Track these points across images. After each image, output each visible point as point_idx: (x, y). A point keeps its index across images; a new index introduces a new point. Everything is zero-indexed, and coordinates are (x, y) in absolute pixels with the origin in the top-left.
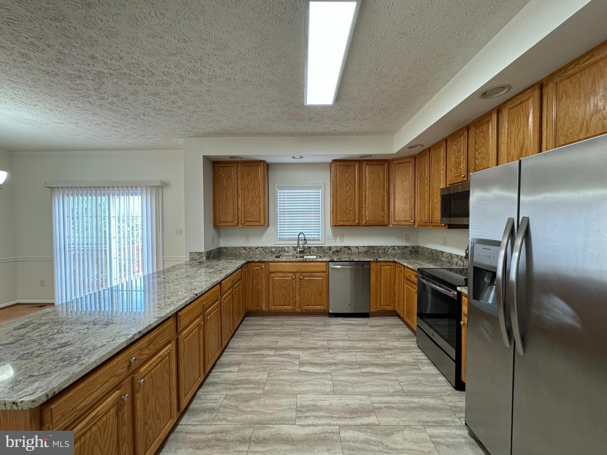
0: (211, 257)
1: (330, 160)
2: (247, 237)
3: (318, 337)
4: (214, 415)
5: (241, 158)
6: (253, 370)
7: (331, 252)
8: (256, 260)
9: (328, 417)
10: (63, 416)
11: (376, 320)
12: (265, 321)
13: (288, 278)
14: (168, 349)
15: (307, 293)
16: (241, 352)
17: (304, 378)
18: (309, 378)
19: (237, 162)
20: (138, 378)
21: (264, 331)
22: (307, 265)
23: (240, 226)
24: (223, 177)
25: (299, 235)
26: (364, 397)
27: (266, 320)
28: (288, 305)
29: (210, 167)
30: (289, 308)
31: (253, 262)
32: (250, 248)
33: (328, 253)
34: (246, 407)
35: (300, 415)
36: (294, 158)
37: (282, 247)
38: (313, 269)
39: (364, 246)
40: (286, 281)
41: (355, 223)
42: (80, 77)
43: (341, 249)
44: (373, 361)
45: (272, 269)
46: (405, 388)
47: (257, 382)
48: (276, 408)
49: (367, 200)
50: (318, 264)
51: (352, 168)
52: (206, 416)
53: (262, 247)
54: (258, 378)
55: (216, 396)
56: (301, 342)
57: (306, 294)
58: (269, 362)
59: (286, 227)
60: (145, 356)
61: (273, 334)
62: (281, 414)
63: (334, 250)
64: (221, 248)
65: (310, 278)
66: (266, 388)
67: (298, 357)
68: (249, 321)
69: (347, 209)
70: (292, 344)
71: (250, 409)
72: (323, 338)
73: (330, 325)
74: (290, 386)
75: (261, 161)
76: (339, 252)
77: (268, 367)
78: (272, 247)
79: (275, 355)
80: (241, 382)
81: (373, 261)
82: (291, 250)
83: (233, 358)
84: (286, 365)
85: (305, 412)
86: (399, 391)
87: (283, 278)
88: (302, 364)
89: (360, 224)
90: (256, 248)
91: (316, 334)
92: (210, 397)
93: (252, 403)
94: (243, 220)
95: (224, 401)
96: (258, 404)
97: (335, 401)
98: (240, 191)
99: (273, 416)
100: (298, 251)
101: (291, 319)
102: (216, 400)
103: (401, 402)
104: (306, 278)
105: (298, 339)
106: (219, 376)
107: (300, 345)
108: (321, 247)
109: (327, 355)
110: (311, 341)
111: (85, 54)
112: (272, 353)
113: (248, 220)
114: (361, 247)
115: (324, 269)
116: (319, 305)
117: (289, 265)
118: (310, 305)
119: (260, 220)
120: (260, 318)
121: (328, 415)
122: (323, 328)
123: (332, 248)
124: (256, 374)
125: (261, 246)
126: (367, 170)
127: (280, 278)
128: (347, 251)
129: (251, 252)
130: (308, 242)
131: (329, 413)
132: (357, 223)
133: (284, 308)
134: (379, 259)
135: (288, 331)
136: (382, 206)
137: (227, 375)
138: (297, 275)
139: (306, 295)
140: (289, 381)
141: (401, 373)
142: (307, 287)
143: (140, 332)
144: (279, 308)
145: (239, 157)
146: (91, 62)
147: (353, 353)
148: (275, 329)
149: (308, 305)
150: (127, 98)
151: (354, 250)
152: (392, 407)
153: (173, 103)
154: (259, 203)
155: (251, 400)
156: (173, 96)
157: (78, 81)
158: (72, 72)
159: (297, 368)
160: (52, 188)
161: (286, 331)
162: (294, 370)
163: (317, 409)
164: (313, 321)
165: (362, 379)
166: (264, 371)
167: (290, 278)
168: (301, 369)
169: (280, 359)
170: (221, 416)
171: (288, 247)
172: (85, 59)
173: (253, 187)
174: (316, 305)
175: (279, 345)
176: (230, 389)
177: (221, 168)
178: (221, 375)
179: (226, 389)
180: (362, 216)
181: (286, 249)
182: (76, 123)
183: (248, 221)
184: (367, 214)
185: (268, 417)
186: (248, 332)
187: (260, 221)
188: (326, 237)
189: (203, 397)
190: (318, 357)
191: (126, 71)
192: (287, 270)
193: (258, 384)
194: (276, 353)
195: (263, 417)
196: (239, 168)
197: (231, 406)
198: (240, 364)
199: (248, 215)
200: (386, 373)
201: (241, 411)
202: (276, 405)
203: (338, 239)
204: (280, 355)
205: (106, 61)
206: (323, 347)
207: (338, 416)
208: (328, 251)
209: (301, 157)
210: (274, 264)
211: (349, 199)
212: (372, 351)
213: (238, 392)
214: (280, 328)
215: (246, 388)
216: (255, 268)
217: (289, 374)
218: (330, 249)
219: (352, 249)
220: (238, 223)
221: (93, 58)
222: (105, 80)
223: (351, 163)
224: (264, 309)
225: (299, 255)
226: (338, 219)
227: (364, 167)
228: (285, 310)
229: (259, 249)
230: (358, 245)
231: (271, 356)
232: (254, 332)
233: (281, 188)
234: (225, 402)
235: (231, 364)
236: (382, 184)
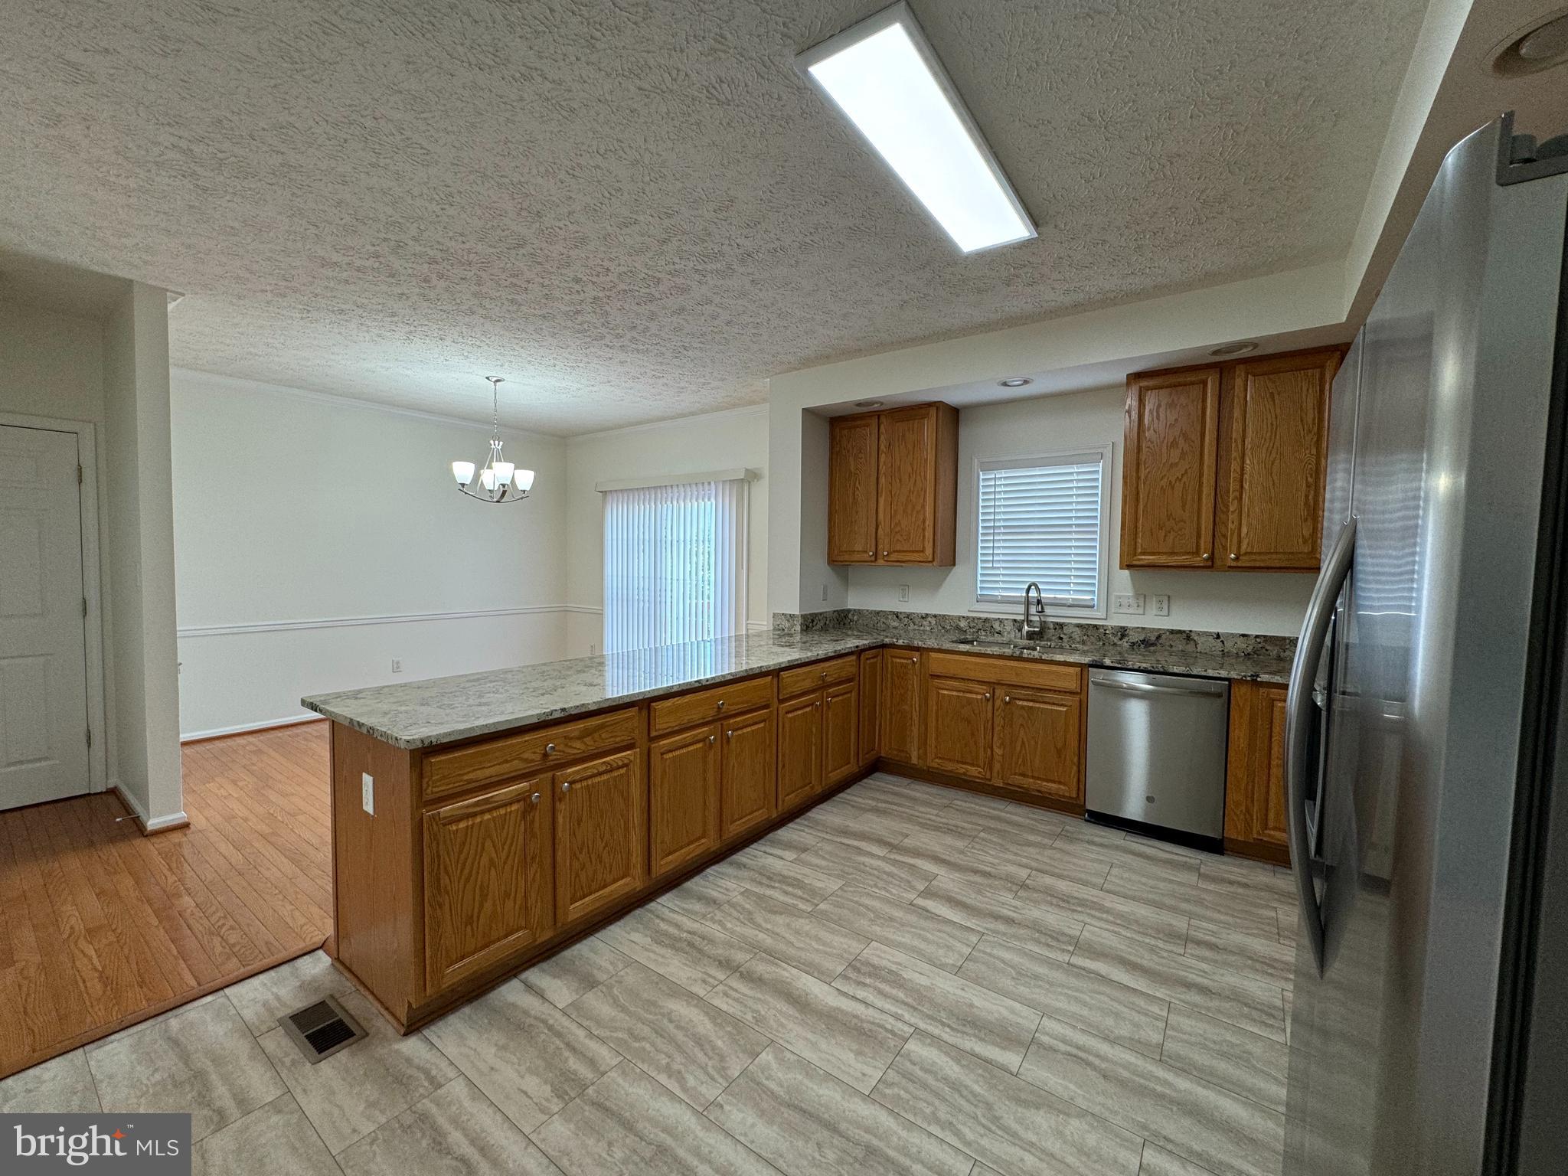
0: (818, 627)
1: (1121, 376)
2: (904, 587)
3: (1016, 854)
4: (710, 909)
5: (882, 404)
6: (821, 869)
7: (1125, 644)
8: (900, 642)
9: (907, 1004)
10: (444, 777)
11: (1240, 866)
12: (912, 790)
13: (974, 696)
14: (625, 757)
15: (1023, 743)
16: (823, 831)
17: (912, 918)
18: (923, 923)
19: (878, 414)
20: (561, 779)
21: (895, 807)
22: (1025, 669)
23: (881, 562)
24: (848, 451)
25: (1028, 590)
26: (1025, 1011)
27: (917, 787)
28: (972, 765)
29: (825, 429)
30: (973, 771)
31: (892, 646)
32: (908, 616)
33: (1115, 644)
34: (766, 921)
35: (851, 975)
36: (1005, 384)
37: (986, 620)
38: (1041, 681)
39: (1244, 635)
40: (970, 701)
41: (1196, 561)
42: (578, 312)
43: (1159, 637)
44: (1130, 953)
45: (935, 668)
46: (1169, 1045)
47: (813, 892)
48: (814, 944)
49: (1246, 486)
50: (1054, 668)
51: (1195, 391)
52: (698, 907)
53: (935, 616)
54: (819, 884)
55: (730, 885)
56: (962, 852)
57: (1019, 744)
58: (862, 866)
59: (998, 568)
60: (576, 751)
61: (910, 819)
62: (817, 958)
63: (1135, 637)
64: (849, 611)
65: (1031, 704)
66: (822, 906)
67: (929, 878)
68: (881, 782)
69: (1169, 516)
70: (937, 849)
71: (769, 926)
72: (1025, 861)
73: (1072, 840)
74: (871, 920)
75: (930, 405)
76: (1153, 645)
77: (852, 874)
78: (959, 618)
79: (883, 859)
80: (784, 879)
81: (1241, 682)
82: (1008, 628)
83: (800, 836)
84: (891, 883)
85: (864, 974)
86: (1147, 1044)
87: (961, 694)
88: (928, 893)
89: (1218, 562)
90: (923, 618)
91: (1014, 848)
92: (721, 882)
93: (780, 919)
94: (887, 547)
95: (739, 897)
96: (788, 925)
97: (947, 986)
98: (883, 480)
99: (803, 955)
100: (1024, 633)
101: (977, 801)
102: (727, 890)
103: (1126, 1066)
104: (1020, 703)
105: (960, 844)
106: (755, 857)
107: (954, 858)
108: (1095, 626)
109: (1008, 897)
110: (989, 857)
111: (567, 279)
112: (880, 851)
113: (898, 548)
114: (1233, 635)
115: (1072, 685)
116: (1054, 782)
117: (977, 664)
118: (1027, 776)
119: (924, 547)
120: (906, 781)
121: (910, 1000)
122: (1046, 841)
123: (1131, 633)
124: (823, 877)
125: (934, 613)
126: (1249, 390)
127: (954, 693)
128: (1179, 645)
129: (912, 625)
130: (1048, 610)
131: (915, 1000)
132: (1206, 560)
133: (962, 769)
134: (1264, 678)
135: (951, 822)
136: (1306, 504)
137: (770, 860)
138: (998, 692)
139: (1018, 749)
140: (874, 913)
141: (1194, 1011)
142: (1022, 725)
143: (563, 710)
144: (949, 766)
145: (877, 403)
146: (577, 287)
147: (1080, 917)
148: (922, 809)
149: (1024, 775)
150: (648, 327)
151: (1203, 644)
152: (1088, 1064)
153: (714, 318)
154: (923, 506)
155: (781, 913)
156: (706, 306)
157: (580, 319)
158: (568, 309)
159: (912, 896)
160: (604, 493)
161: (944, 820)
162: (902, 897)
163: (895, 982)
164: (1032, 819)
165: (1058, 976)
166: (839, 877)
167: (979, 697)
168: (920, 902)
169: (888, 868)
170: (719, 916)
171: (1001, 621)
172: (571, 285)
173: (910, 469)
174: (1048, 781)
175: (908, 842)
176: (760, 883)
177: (846, 432)
178: (761, 857)
179: (753, 880)
180: (1225, 536)
181: (997, 626)
182: (609, 382)
183: (897, 551)
184: (1244, 530)
185: (792, 951)
186: (860, 800)
187: (922, 551)
188: (1113, 599)
189: (711, 878)
190: (979, 892)
191: (622, 286)
192: (972, 675)
193: (814, 894)
194: (887, 856)
195: (782, 947)
196: (882, 427)
197: (744, 909)
198: (805, 850)
199: (898, 537)
200: (1142, 993)
201: (754, 923)
202: (818, 939)
203: (1153, 608)
204: (895, 862)
205: (594, 280)
206: (1009, 879)
207: (930, 1013)
208: (1116, 640)
209: (1026, 382)
210: (941, 655)
211: (1179, 486)
212: (1150, 931)
213: (769, 892)
214: (935, 812)
215: (786, 893)
216: (898, 660)
217: (887, 901)
218: (1123, 636)
219: (1200, 640)
220: (876, 554)
221: (577, 281)
222: (608, 308)
223: (1192, 377)
224: (914, 760)
225: (1026, 642)
226: (1139, 545)
227: (1239, 382)
228: (964, 774)
229: (929, 619)
230: (1220, 631)
231: (875, 857)
232: (874, 803)
233: (987, 467)
234: (740, 899)
235: (789, 846)
236: (1310, 431)
